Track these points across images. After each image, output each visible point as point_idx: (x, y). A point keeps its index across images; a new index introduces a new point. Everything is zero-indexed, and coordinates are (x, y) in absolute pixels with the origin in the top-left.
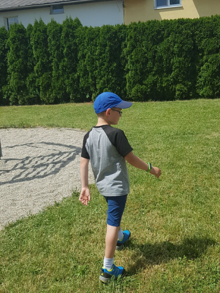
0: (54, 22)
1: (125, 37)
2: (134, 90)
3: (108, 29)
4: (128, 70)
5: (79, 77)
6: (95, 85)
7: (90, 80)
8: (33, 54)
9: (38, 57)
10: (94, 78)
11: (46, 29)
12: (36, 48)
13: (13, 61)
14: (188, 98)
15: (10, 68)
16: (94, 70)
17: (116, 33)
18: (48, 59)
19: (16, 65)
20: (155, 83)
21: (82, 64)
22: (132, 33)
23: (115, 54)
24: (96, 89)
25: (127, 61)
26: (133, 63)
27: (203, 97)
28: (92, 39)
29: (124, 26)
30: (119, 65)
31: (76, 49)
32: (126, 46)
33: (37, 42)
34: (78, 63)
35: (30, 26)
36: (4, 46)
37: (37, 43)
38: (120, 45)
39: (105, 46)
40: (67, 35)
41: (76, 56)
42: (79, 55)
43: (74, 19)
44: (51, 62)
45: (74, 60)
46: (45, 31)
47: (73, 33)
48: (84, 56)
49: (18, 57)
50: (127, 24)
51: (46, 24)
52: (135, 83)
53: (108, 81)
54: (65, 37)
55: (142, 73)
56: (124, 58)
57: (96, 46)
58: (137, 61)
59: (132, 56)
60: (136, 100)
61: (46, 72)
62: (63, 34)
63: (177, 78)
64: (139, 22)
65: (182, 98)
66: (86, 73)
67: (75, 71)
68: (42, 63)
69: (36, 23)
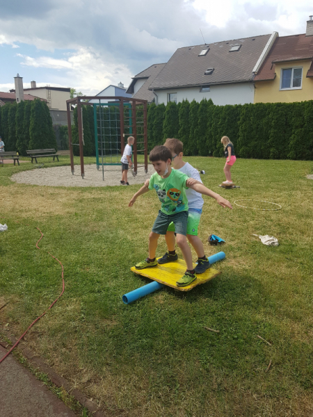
0: (194, 102)
1: (240, 113)
3: (229, 107)
4: (239, 136)
5: (206, 139)
8: (179, 122)
9: (182, 124)
12: (181, 118)
13: (166, 126)
14: (279, 158)
17: (234, 110)
18: (188, 126)
19: (168, 129)
20: (256, 146)
22: (244, 111)
25: (239, 130)
26: (242, 131)
27: (289, 158)
29: (240, 106)
31: (206, 120)
32: (239, 119)
34: (206, 129)
35: (180, 103)
36: (162, 116)
37: (182, 115)
39: (225, 119)
40: (202, 110)
41: (206, 125)
42: (208, 124)
43: (208, 100)
44: (189, 128)
46: (188, 107)
47: (206, 109)
49: (170, 123)
51: (190, 102)
52: (242, 145)
54: (200, 112)
55: (248, 139)
56: (237, 127)
58: (245, 130)
59: (242, 126)
60: (242, 157)
62: (199, 110)
63: (272, 143)
64: (250, 104)
65: (274, 158)
66: (211, 136)
67: (204, 135)
68: (184, 128)
69: (183, 101)
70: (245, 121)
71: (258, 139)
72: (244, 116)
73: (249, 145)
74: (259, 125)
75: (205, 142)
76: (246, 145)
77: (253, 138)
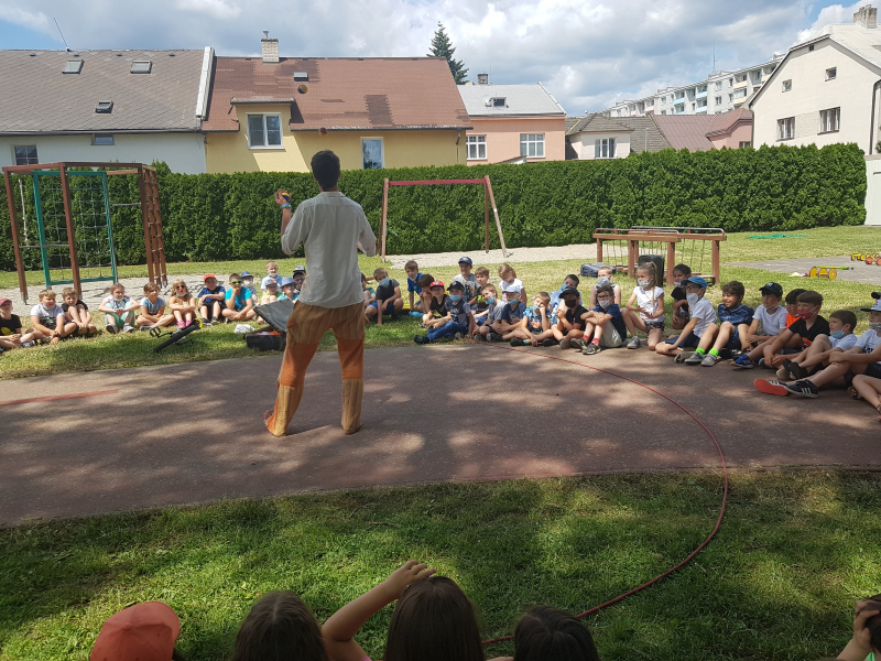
1: (228, 188)
2: (241, 247)
3: (207, 178)
4: (234, 224)
5: (171, 231)
6: (193, 241)
7: (187, 235)
10: (192, 233)
16: (192, 224)
17: (217, 183)
20: (266, 240)
21: (174, 217)
22: (236, 184)
23: (217, 206)
24: (195, 247)
25: (231, 215)
26: (238, 217)
28: (188, 189)
29: (226, 176)
30: (223, 219)
31: (168, 198)
32: (229, 198)
34: (170, 215)
38: (223, 197)
39: (205, 196)
41: (167, 207)
42: (172, 205)
45: (165, 211)
48: (178, 208)
50: (230, 173)
52: (242, 239)
53: (210, 236)
55: (251, 229)
56: (228, 211)
57: (193, 196)
58: (244, 215)
59: (238, 209)
60: (245, 259)
64: (245, 173)
66: (181, 227)
67: (167, 225)
68: (122, 214)
70: (241, 200)
71: (268, 228)
72: (237, 192)
73: (255, 238)
74: (265, 206)
75: (170, 236)
76: (249, 238)
77: (259, 227)
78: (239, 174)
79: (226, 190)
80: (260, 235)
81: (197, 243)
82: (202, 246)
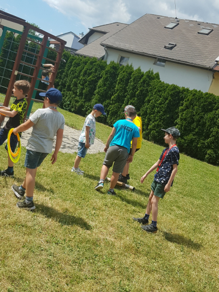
1: (184, 98)
7: (146, 120)
8: (115, 87)
9: (117, 90)
10: (149, 120)
11: (132, 72)
13: (100, 87)
14: (214, 163)
15: (97, 90)
16: (152, 114)
18: (124, 94)
19: (101, 90)
23: (172, 108)
30: (171, 117)
31: (146, 94)
32: (182, 104)
33: (121, 79)
34: (143, 104)
36: (100, 74)
38: (179, 103)
39: (166, 99)
40: (144, 82)
42: (146, 99)
43: (155, 72)
44: (125, 97)
46: (130, 74)
47: (149, 82)
49: (105, 85)
51: (134, 69)
53: (158, 125)
54: (142, 83)
56: (177, 113)
59: (183, 114)
61: (119, 102)
63: (211, 144)
64: (200, 91)
68: (119, 95)
69: (127, 66)
70: (188, 109)
71: (197, 134)
72: (188, 103)
73: (185, 138)
74: (202, 117)
77: (191, 131)
78: (196, 91)
79: (182, 99)
80: (190, 136)
81: (150, 127)
82: (151, 130)
